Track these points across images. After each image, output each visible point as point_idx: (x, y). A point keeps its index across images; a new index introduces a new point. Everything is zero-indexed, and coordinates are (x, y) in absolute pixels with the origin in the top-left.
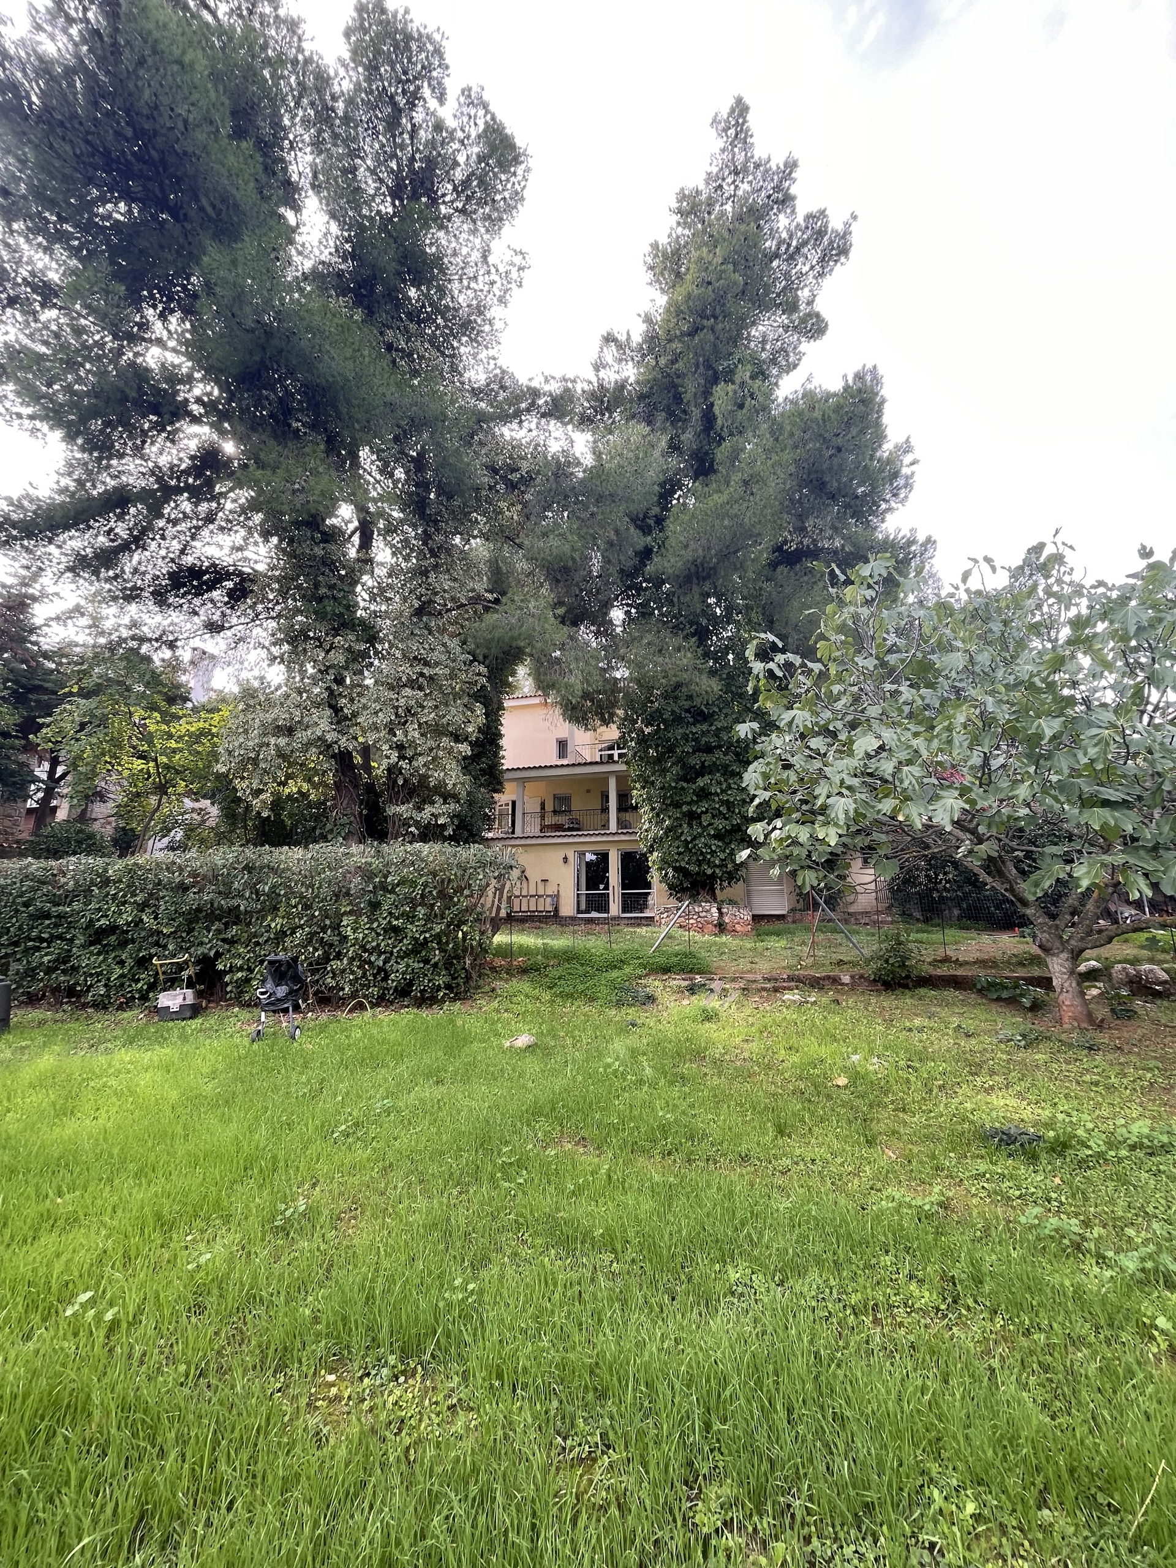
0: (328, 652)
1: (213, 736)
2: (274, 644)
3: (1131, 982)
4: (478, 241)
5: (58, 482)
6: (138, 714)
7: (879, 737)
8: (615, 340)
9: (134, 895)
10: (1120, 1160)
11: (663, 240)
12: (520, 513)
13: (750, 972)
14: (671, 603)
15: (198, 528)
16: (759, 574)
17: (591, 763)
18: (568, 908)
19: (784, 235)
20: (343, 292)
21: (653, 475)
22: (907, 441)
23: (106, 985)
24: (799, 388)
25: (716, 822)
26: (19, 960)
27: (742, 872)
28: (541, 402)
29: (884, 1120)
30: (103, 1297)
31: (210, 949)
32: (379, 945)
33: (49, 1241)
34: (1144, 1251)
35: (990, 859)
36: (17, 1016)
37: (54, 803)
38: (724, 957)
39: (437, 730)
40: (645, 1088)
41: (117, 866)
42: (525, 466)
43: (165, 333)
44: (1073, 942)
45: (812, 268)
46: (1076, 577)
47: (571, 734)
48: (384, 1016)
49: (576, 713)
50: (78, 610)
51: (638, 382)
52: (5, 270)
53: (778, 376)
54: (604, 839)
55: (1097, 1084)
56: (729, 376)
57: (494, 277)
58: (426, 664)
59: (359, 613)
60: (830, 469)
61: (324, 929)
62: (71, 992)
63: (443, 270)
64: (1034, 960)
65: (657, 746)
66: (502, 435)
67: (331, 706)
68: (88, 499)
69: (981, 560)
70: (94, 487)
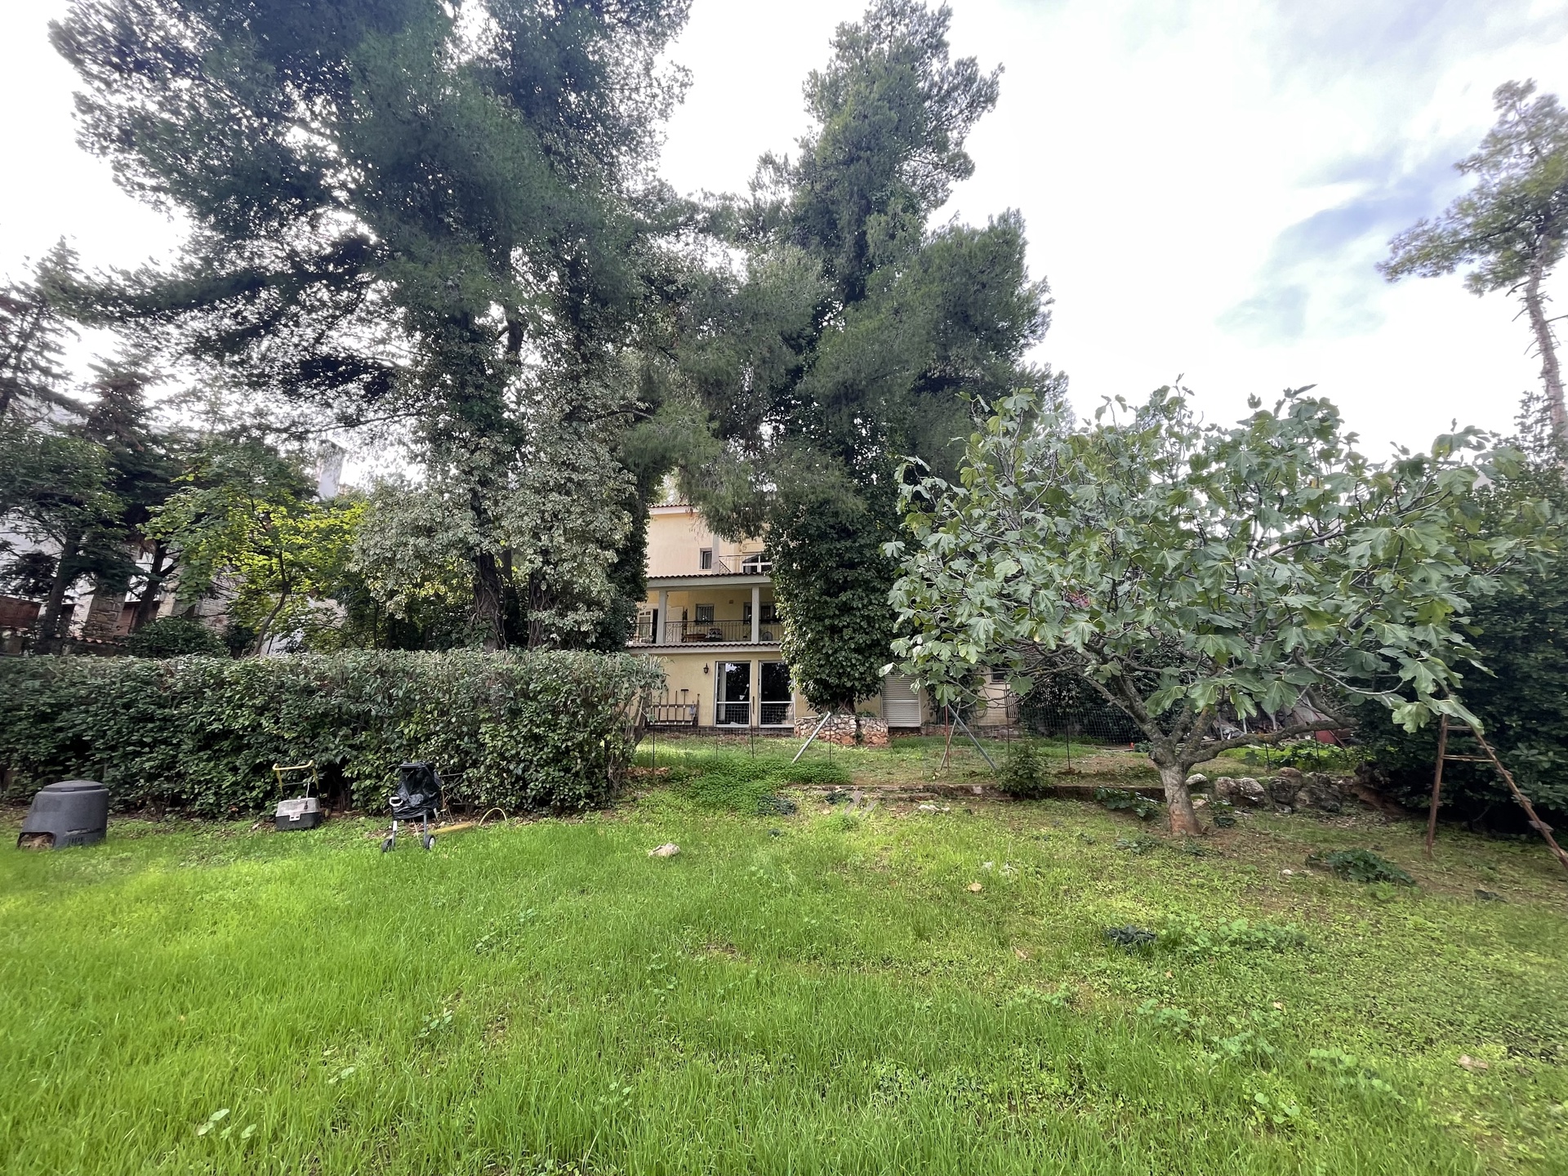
0: (473, 452)
1: (345, 533)
2: (416, 442)
3: (1231, 793)
4: (641, 54)
5: (181, 259)
6: (262, 507)
7: (1018, 561)
8: (772, 162)
9: (252, 697)
10: (1222, 955)
11: (822, 71)
12: (674, 325)
13: (888, 782)
14: (820, 422)
15: (335, 317)
16: (904, 399)
17: (735, 575)
18: (707, 719)
19: (936, 78)
20: (501, 90)
21: (807, 297)
22: (1044, 280)
23: (216, 794)
24: (946, 223)
25: (857, 636)
26: (116, 766)
27: (880, 685)
28: (699, 217)
29: (1015, 923)
30: (238, 1115)
31: (336, 756)
32: (518, 753)
33: (173, 1061)
34: (1244, 1036)
35: (1114, 677)
36: (114, 826)
37: (157, 598)
38: (863, 768)
39: (583, 536)
40: (790, 895)
41: (233, 668)
42: (680, 278)
43: (308, 113)
44: (1183, 756)
45: (961, 112)
46: (1195, 421)
47: (716, 544)
48: (522, 825)
49: (722, 525)
50: (195, 395)
51: (793, 204)
52: (134, 32)
53: (927, 210)
54: (746, 650)
55: (1202, 887)
56: (882, 206)
57: (656, 90)
58: (575, 469)
59: (506, 415)
60: (975, 303)
61: (460, 736)
62: (176, 801)
63: (604, 78)
64: (1149, 773)
65: (802, 559)
66: (659, 247)
67: (473, 508)
68: (215, 279)
69: (1113, 398)
70: (223, 267)
